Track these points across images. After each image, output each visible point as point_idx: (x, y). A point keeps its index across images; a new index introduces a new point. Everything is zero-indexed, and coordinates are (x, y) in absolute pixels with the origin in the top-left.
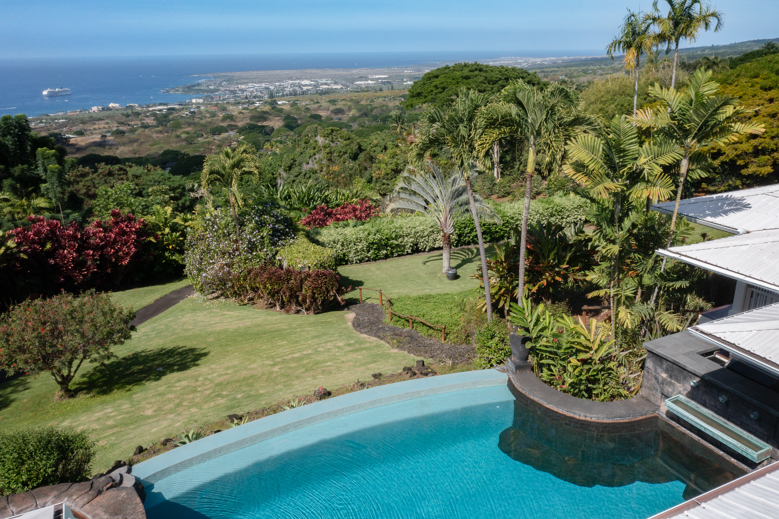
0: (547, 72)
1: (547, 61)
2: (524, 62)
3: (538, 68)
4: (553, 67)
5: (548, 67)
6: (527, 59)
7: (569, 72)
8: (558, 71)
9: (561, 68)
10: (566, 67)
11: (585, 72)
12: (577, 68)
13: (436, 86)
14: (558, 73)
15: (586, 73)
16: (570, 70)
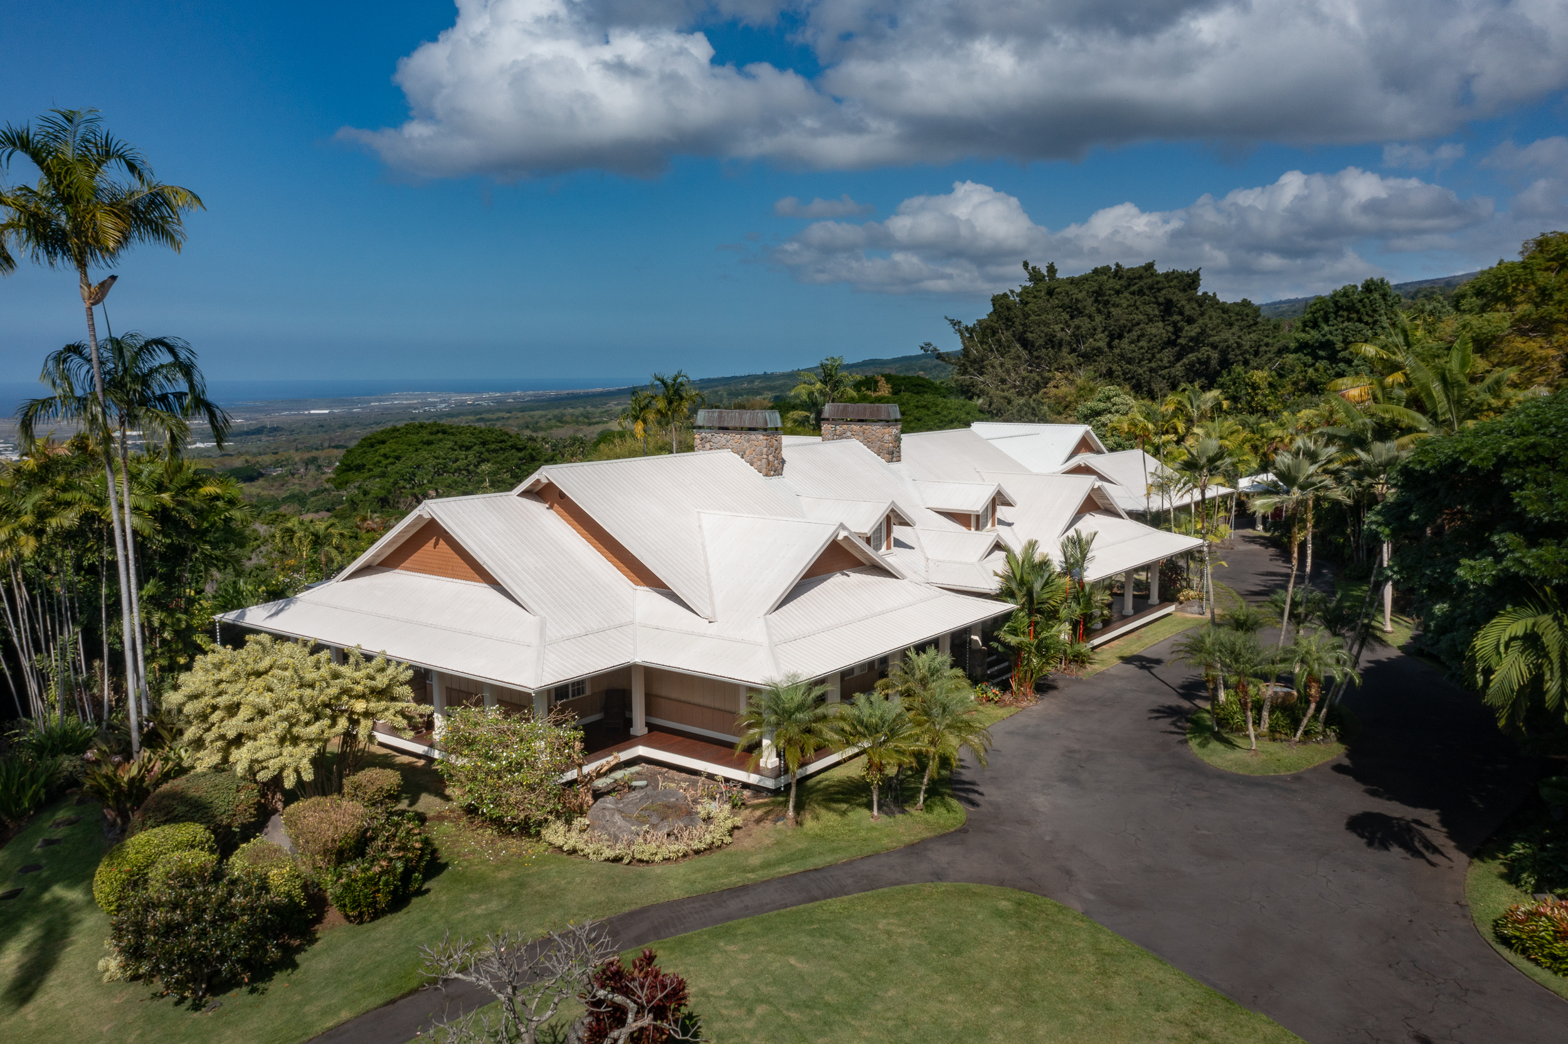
0: (489, 420)
1: (486, 399)
2: (441, 402)
3: (471, 413)
4: (499, 410)
5: (490, 410)
6: (446, 396)
7: (530, 419)
8: (509, 418)
9: (514, 413)
10: (523, 410)
11: (561, 420)
12: (543, 413)
13: (385, 456)
14: (510, 422)
15: (561, 422)
16: (532, 417)
